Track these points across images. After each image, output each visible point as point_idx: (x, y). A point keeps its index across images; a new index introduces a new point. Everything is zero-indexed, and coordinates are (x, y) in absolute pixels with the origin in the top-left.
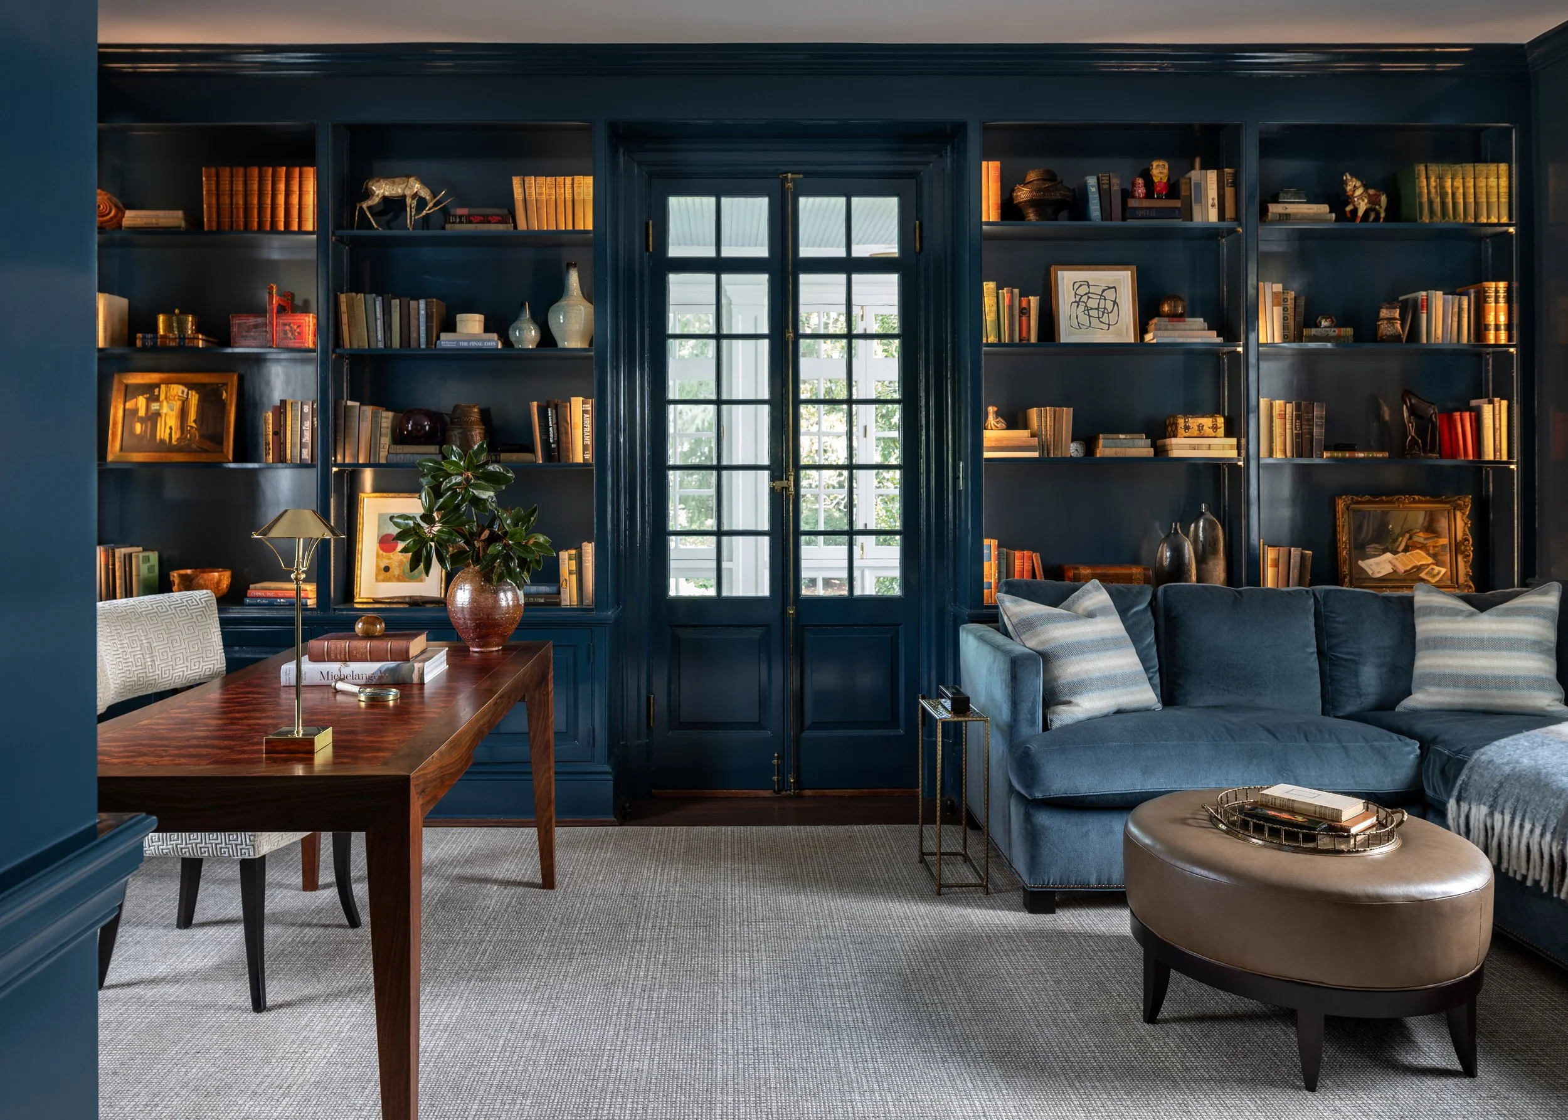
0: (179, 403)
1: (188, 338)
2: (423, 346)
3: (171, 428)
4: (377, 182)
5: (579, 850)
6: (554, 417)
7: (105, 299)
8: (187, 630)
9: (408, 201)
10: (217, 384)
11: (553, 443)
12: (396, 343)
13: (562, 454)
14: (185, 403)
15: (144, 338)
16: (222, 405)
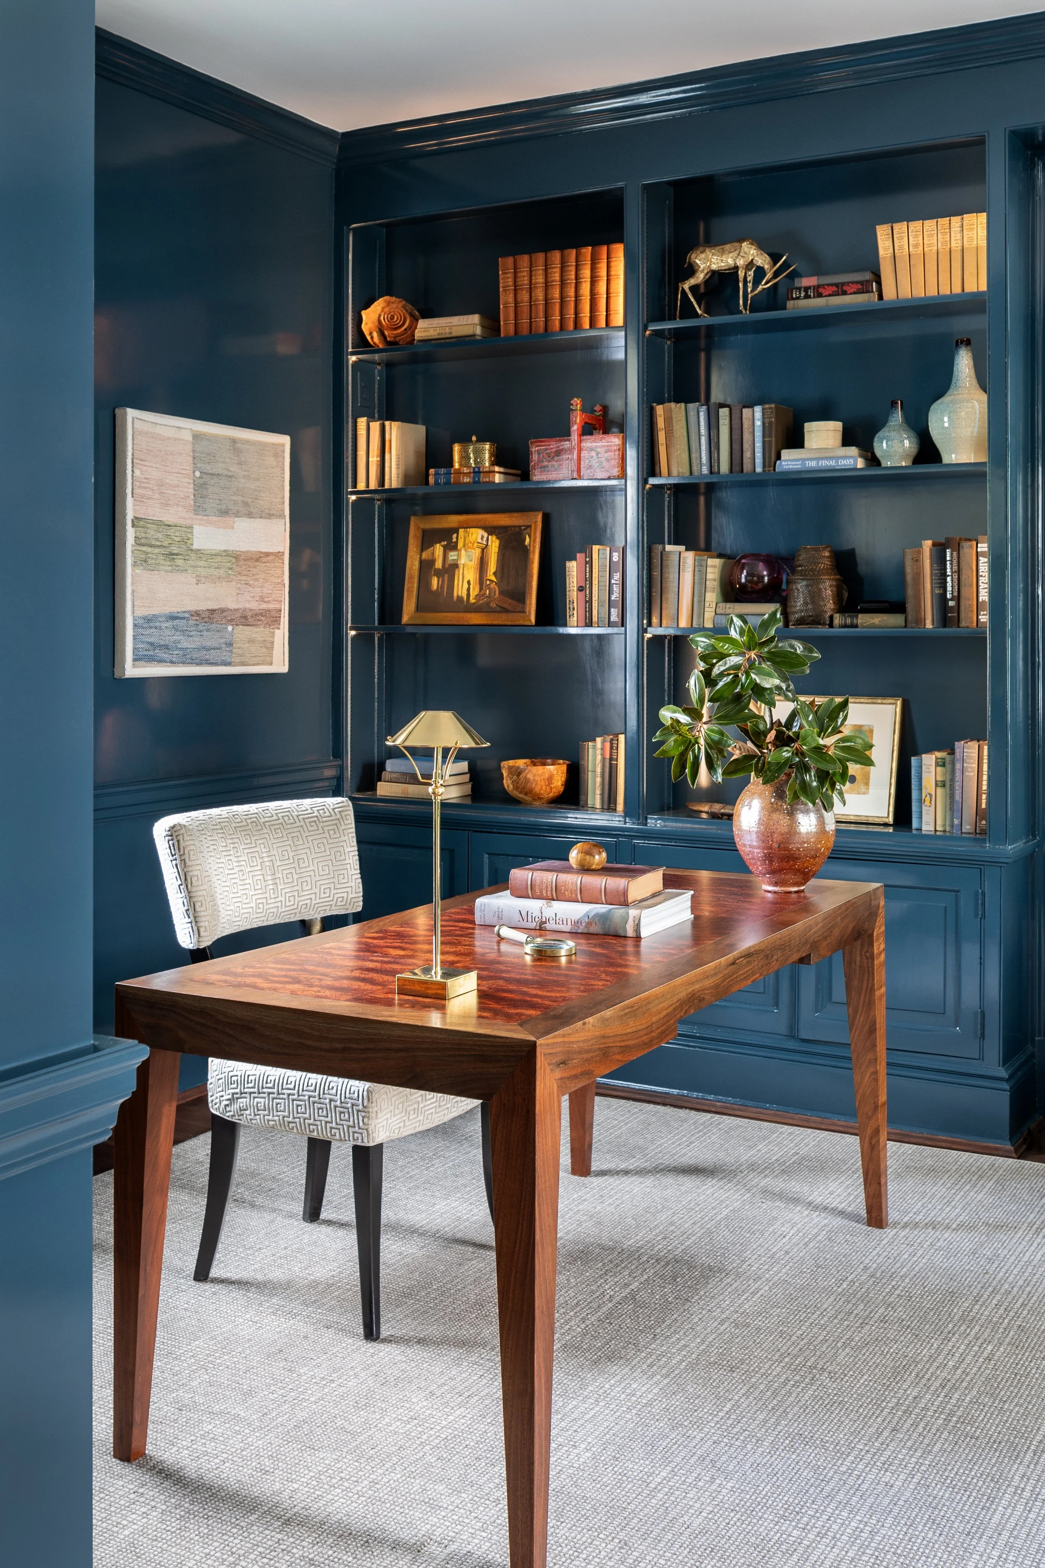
0: (478, 551)
1: (483, 472)
2: (759, 469)
3: (469, 582)
4: (702, 252)
5: (941, 1183)
6: (955, 561)
7: (399, 427)
8: (316, 848)
9: (741, 274)
10: (520, 527)
11: (951, 599)
12: (724, 468)
13: (962, 615)
14: (484, 550)
15: (436, 474)
16: (525, 552)
